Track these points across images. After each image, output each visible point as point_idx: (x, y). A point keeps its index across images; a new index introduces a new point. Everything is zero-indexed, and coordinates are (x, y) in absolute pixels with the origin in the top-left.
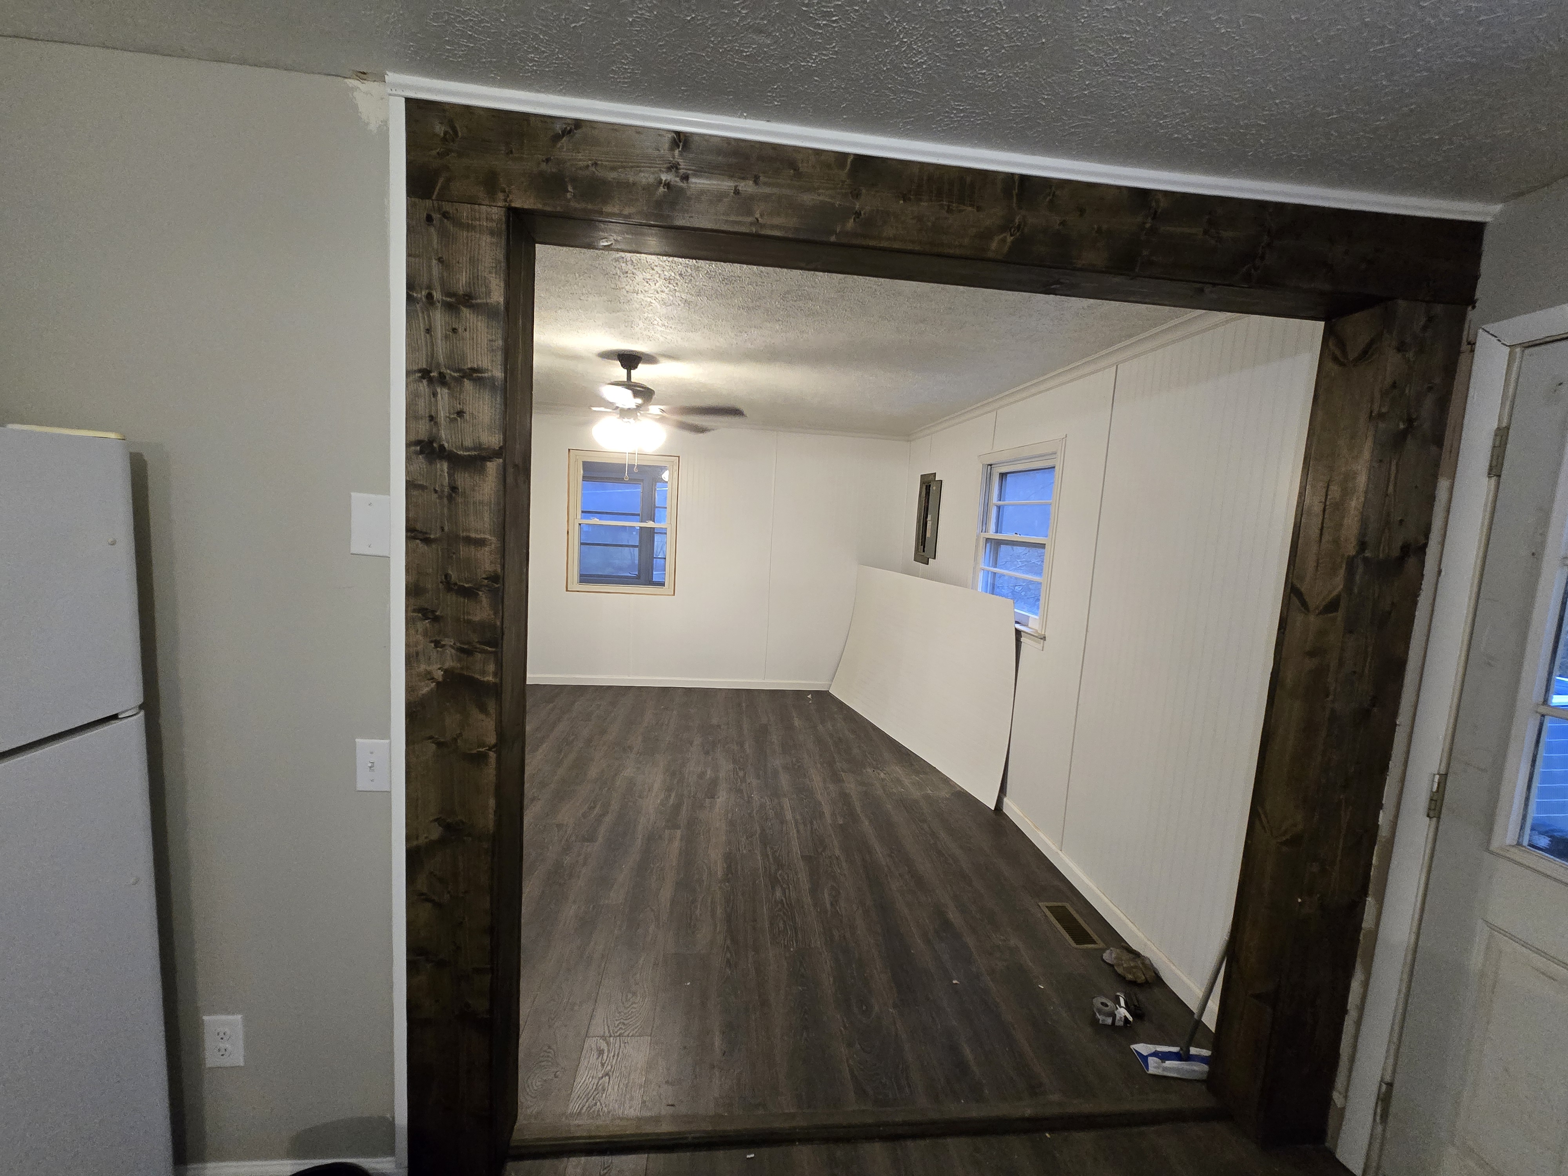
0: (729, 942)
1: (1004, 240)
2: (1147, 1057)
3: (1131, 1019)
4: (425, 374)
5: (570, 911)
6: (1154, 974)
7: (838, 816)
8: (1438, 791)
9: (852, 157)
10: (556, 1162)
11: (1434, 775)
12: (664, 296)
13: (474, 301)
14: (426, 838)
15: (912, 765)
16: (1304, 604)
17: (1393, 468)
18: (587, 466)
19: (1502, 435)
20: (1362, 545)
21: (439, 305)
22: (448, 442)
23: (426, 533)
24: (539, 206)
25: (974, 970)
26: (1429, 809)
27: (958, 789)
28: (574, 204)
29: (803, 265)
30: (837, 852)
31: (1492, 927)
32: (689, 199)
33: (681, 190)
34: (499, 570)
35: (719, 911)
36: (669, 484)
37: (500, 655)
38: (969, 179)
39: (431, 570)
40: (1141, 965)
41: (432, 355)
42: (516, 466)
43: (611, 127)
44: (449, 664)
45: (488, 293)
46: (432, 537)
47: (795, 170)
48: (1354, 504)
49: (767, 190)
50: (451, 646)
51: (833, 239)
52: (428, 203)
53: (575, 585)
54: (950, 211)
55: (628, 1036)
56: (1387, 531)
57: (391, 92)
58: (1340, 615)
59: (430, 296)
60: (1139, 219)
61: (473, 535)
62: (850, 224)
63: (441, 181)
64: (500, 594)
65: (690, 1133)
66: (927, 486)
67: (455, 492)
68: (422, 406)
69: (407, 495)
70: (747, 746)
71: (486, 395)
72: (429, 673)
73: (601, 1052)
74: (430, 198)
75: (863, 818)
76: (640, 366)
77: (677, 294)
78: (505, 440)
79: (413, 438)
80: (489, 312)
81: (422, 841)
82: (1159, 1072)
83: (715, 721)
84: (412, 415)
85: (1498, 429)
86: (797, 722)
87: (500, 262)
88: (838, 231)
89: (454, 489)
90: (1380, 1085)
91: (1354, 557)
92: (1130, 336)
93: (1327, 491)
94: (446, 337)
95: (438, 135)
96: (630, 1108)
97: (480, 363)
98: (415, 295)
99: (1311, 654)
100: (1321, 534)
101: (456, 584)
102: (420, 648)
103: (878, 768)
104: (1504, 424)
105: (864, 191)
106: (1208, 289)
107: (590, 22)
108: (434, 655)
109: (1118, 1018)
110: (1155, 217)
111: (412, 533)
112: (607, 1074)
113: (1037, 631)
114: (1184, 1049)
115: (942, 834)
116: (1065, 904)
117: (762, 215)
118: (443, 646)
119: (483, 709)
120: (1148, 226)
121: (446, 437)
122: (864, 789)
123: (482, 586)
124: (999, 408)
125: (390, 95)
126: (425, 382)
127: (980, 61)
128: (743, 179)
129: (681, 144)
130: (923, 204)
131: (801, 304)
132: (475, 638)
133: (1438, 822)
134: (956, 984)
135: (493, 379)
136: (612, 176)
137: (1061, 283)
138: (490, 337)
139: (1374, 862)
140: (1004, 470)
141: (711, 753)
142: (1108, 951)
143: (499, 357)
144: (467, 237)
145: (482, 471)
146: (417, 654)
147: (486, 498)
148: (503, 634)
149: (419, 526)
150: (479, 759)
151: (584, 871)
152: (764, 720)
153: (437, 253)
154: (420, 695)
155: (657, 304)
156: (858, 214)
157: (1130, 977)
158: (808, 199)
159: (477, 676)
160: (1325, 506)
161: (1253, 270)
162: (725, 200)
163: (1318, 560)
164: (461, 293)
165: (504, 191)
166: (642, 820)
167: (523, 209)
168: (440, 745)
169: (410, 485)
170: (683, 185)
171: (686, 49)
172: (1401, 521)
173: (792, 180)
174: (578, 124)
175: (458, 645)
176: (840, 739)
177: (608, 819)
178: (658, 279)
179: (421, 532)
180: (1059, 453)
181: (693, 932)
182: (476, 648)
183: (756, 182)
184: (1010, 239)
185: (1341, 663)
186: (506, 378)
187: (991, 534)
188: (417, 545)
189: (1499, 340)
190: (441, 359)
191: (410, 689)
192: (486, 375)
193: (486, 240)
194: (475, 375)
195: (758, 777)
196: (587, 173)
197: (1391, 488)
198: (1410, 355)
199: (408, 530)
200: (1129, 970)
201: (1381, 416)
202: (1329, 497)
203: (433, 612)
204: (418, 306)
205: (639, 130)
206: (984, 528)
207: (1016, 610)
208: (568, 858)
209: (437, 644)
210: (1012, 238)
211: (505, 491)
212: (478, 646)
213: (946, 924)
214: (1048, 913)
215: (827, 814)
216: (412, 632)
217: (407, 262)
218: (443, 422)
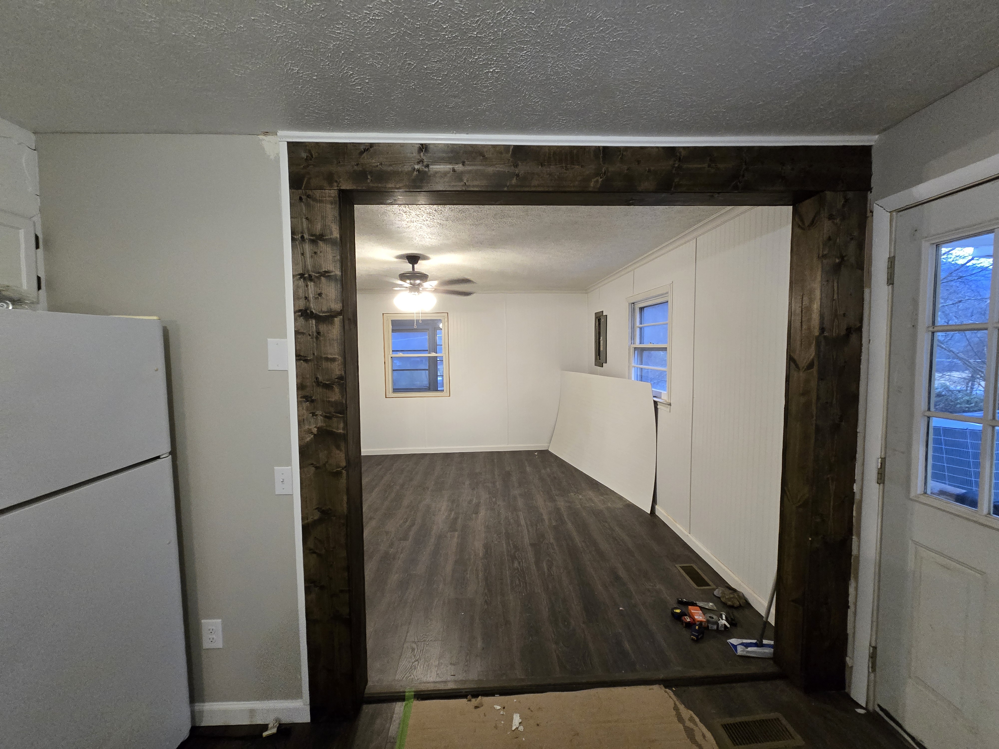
0: (486, 591)
1: (597, 181)
2: (737, 645)
3: (728, 626)
4: (302, 276)
5: (394, 578)
6: (744, 601)
7: (552, 520)
8: (881, 468)
9: (512, 147)
10: (390, 704)
11: (878, 458)
12: (428, 222)
13: (324, 238)
14: (312, 518)
15: (599, 490)
16: (797, 366)
17: (836, 284)
18: (394, 322)
19: (892, 261)
20: (822, 330)
21: (307, 241)
22: (315, 310)
23: (306, 357)
24: (354, 187)
25: (633, 602)
26: (878, 479)
27: (628, 502)
28: (371, 185)
29: (493, 203)
30: (552, 541)
31: (916, 543)
32: (430, 176)
33: (425, 172)
34: (343, 373)
35: (481, 575)
36: (443, 331)
37: (345, 419)
38: (575, 151)
39: (308, 375)
40: (737, 597)
41: (305, 266)
42: (349, 319)
43: (387, 145)
44: (320, 424)
45: (331, 233)
46: (309, 358)
47: (483, 156)
48: (816, 306)
49: (470, 168)
50: (321, 415)
51: (506, 189)
52: (300, 191)
53: (390, 393)
54: (567, 169)
55: (428, 641)
56: (836, 320)
57: (280, 140)
58: (815, 370)
59: (302, 237)
60: (671, 162)
61: (329, 356)
62: (514, 181)
63: (306, 179)
64: (345, 386)
65: (464, 689)
66: (598, 319)
67: (319, 335)
68: (301, 293)
69: (295, 338)
70: (497, 483)
71: (333, 284)
72: (310, 429)
73: (413, 650)
74: (300, 189)
75: (568, 521)
76: (419, 262)
77: (435, 221)
78: (343, 306)
79: (297, 309)
80: (332, 242)
81: (310, 520)
82: (744, 653)
83: (477, 471)
84: (296, 297)
85: (889, 258)
86: (528, 469)
87: (336, 217)
88: (508, 184)
89: (318, 333)
90: (870, 648)
91: (818, 336)
92: (700, 221)
93: (802, 301)
94: (312, 257)
95: (303, 158)
96: (430, 677)
97: (329, 268)
98: (295, 237)
99: (803, 394)
100: (802, 325)
101: (321, 382)
102: (305, 417)
103: (578, 493)
104: (892, 255)
105: (520, 164)
106: (716, 195)
107: (374, 101)
108: (312, 421)
109: (720, 626)
110: (680, 160)
111: (299, 357)
112: (417, 660)
113: (666, 401)
114: (759, 640)
115: (617, 529)
116: (692, 565)
117: (467, 181)
118: (316, 415)
119: (338, 447)
120: (676, 165)
121: (314, 307)
122: (568, 504)
123: (335, 382)
124: (635, 269)
125: (280, 141)
126: (302, 280)
127: (567, 98)
128: (457, 164)
129: (424, 150)
130: (552, 167)
131: (504, 220)
132: (332, 410)
133: (884, 485)
134: (622, 610)
135: (336, 275)
136: (390, 169)
137: (633, 200)
138: (334, 255)
139: (854, 514)
140: (642, 305)
141: (476, 489)
142: (717, 590)
143: (338, 265)
144: (320, 206)
145: (332, 323)
146: (304, 420)
147: (335, 337)
148: (347, 408)
149: (302, 354)
150: (337, 474)
151: (402, 556)
152: (508, 469)
153: (305, 215)
154: (306, 442)
155: (425, 227)
156: (518, 175)
157: (729, 603)
158: (490, 170)
159: (334, 430)
160: (802, 309)
161: (739, 183)
162: (448, 175)
163: (801, 340)
164: (318, 234)
165: (337, 182)
166: (435, 527)
167: (347, 190)
168: (317, 468)
169: (297, 333)
170: (427, 169)
171: (421, 107)
172: (844, 314)
173: (481, 162)
174: (371, 145)
175: (324, 414)
176: (555, 478)
177: (415, 528)
178: (423, 214)
179: (303, 356)
180: (669, 292)
181: (466, 587)
182: (334, 415)
183: (463, 164)
184: (600, 180)
185: (818, 398)
186: (342, 275)
187: (638, 345)
188: (301, 363)
189: (884, 209)
190: (310, 268)
191: (301, 438)
192: (332, 274)
193: (329, 206)
194: (327, 274)
195: (504, 500)
196: (377, 169)
197: (836, 297)
198: (838, 221)
199: (297, 355)
200: (729, 599)
201: (824, 256)
202: (803, 304)
203: (311, 397)
204: (297, 242)
205: (402, 145)
206: (633, 342)
207: (653, 389)
208: (392, 550)
209: (314, 414)
210: (601, 179)
211: (344, 333)
212: (334, 414)
213: (617, 578)
214: (682, 571)
215: (547, 521)
216: (301, 408)
217: (291, 221)
218: (312, 300)
